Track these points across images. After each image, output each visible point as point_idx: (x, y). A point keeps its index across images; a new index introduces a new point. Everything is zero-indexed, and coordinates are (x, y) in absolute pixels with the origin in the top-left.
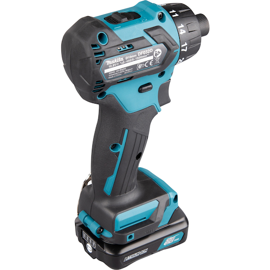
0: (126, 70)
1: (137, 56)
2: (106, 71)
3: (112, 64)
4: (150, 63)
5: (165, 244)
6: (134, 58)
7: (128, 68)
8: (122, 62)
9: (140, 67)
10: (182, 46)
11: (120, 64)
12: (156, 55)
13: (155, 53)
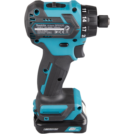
0: (48, 32)
1: (55, 26)
2: (36, 29)
3: (39, 27)
4: (63, 32)
5: (69, 130)
6: (53, 27)
7: (49, 31)
8: (45, 27)
9: (56, 32)
10: (83, 28)
11: (44, 28)
12: (66, 28)
13: (65, 27)
